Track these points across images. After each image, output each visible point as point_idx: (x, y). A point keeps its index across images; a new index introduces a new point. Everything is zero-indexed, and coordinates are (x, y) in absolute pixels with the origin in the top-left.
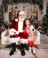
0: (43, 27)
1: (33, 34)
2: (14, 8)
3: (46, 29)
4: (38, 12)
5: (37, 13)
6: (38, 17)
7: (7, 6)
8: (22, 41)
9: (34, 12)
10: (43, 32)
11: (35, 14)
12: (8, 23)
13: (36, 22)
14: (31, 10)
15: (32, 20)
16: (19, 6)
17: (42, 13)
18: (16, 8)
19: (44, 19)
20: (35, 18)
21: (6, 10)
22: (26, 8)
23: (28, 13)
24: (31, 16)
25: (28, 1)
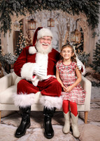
0: (96, 69)
2: (27, 23)
4: (85, 33)
5: (82, 34)
6: (85, 44)
7: (9, 17)
8: (46, 102)
9: (74, 32)
10: (95, 80)
11: (77, 38)
12: (12, 58)
14: (68, 28)
16: (39, 18)
17: (94, 35)
18: (32, 21)
19: (98, 50)
20: (78, 46)
22: (56, 22)
23: (61, 34)
24: (68, 41)
25: (60, 5)
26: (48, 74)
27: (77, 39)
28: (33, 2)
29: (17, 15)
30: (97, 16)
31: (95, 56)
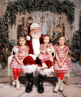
0: (73, 50)
2: (27, 19)
3: (79, 54)
5: (64, 27)
7: (15, 15)
12: (16, 43)
14: (54, 23)
15: (56, 39)
16: (35, 16)
17: (72, 28)
18: (30, 18)
19: (75, 38)
21: (13, 22)
22: (46, 19)
23: (49, 27)
24: (54, 32)
25: (49, 8)
27: (61, 30)
28: (31, 6)
30: (73, 15)
31: (73, 42)
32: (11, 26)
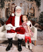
0: (40, 24)
1: (30, 30)
2: (11, 5)
5: (34, 9)
6: (35, 14)
7: (4, 2)
9: (31, 9)
10: (39, 29)
11: (32, 11)
12: (5, 19)
13: (32, 19)
14: (28, 7)
15: (29, 17)
16: (16, 3)
17: (39, 10)
18: (13, 4)
19: (41, 16)
20: (32, 14)
23: (25, 10)
24: (28, 12)
26: (20, 25)
29: (7, 1)
30: (40, 2)
31: (39, 19)
32: (1, 9)
